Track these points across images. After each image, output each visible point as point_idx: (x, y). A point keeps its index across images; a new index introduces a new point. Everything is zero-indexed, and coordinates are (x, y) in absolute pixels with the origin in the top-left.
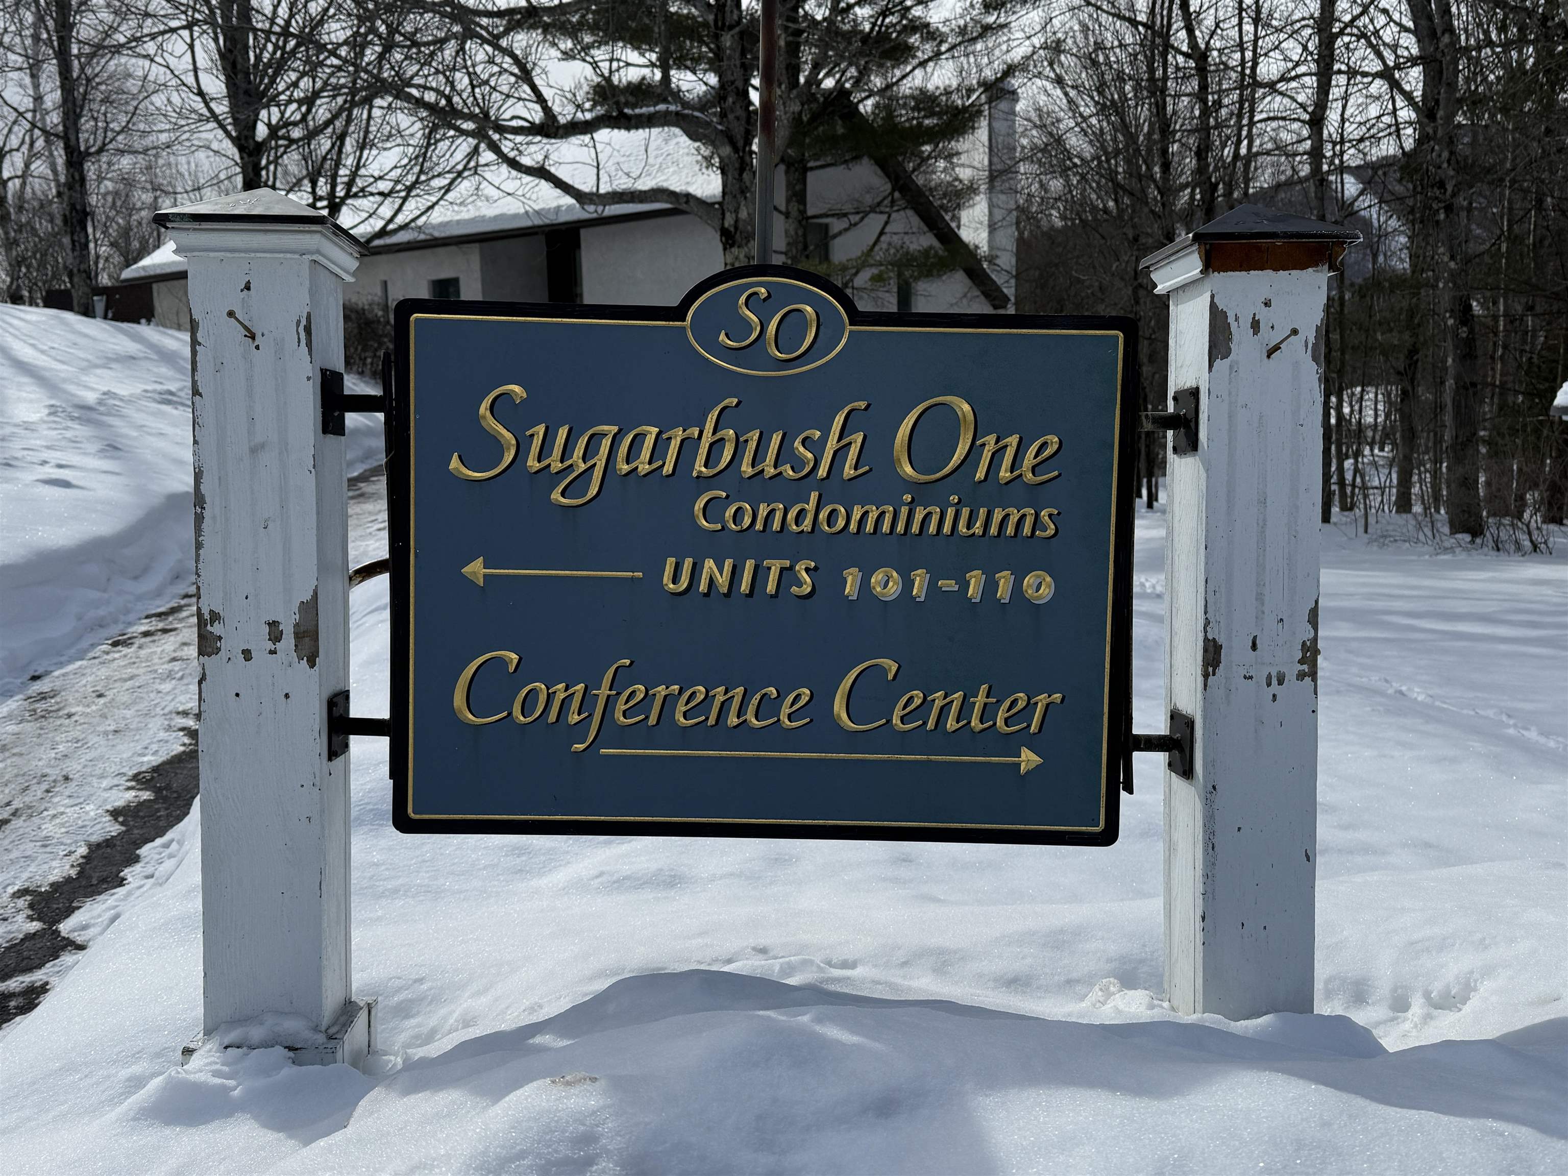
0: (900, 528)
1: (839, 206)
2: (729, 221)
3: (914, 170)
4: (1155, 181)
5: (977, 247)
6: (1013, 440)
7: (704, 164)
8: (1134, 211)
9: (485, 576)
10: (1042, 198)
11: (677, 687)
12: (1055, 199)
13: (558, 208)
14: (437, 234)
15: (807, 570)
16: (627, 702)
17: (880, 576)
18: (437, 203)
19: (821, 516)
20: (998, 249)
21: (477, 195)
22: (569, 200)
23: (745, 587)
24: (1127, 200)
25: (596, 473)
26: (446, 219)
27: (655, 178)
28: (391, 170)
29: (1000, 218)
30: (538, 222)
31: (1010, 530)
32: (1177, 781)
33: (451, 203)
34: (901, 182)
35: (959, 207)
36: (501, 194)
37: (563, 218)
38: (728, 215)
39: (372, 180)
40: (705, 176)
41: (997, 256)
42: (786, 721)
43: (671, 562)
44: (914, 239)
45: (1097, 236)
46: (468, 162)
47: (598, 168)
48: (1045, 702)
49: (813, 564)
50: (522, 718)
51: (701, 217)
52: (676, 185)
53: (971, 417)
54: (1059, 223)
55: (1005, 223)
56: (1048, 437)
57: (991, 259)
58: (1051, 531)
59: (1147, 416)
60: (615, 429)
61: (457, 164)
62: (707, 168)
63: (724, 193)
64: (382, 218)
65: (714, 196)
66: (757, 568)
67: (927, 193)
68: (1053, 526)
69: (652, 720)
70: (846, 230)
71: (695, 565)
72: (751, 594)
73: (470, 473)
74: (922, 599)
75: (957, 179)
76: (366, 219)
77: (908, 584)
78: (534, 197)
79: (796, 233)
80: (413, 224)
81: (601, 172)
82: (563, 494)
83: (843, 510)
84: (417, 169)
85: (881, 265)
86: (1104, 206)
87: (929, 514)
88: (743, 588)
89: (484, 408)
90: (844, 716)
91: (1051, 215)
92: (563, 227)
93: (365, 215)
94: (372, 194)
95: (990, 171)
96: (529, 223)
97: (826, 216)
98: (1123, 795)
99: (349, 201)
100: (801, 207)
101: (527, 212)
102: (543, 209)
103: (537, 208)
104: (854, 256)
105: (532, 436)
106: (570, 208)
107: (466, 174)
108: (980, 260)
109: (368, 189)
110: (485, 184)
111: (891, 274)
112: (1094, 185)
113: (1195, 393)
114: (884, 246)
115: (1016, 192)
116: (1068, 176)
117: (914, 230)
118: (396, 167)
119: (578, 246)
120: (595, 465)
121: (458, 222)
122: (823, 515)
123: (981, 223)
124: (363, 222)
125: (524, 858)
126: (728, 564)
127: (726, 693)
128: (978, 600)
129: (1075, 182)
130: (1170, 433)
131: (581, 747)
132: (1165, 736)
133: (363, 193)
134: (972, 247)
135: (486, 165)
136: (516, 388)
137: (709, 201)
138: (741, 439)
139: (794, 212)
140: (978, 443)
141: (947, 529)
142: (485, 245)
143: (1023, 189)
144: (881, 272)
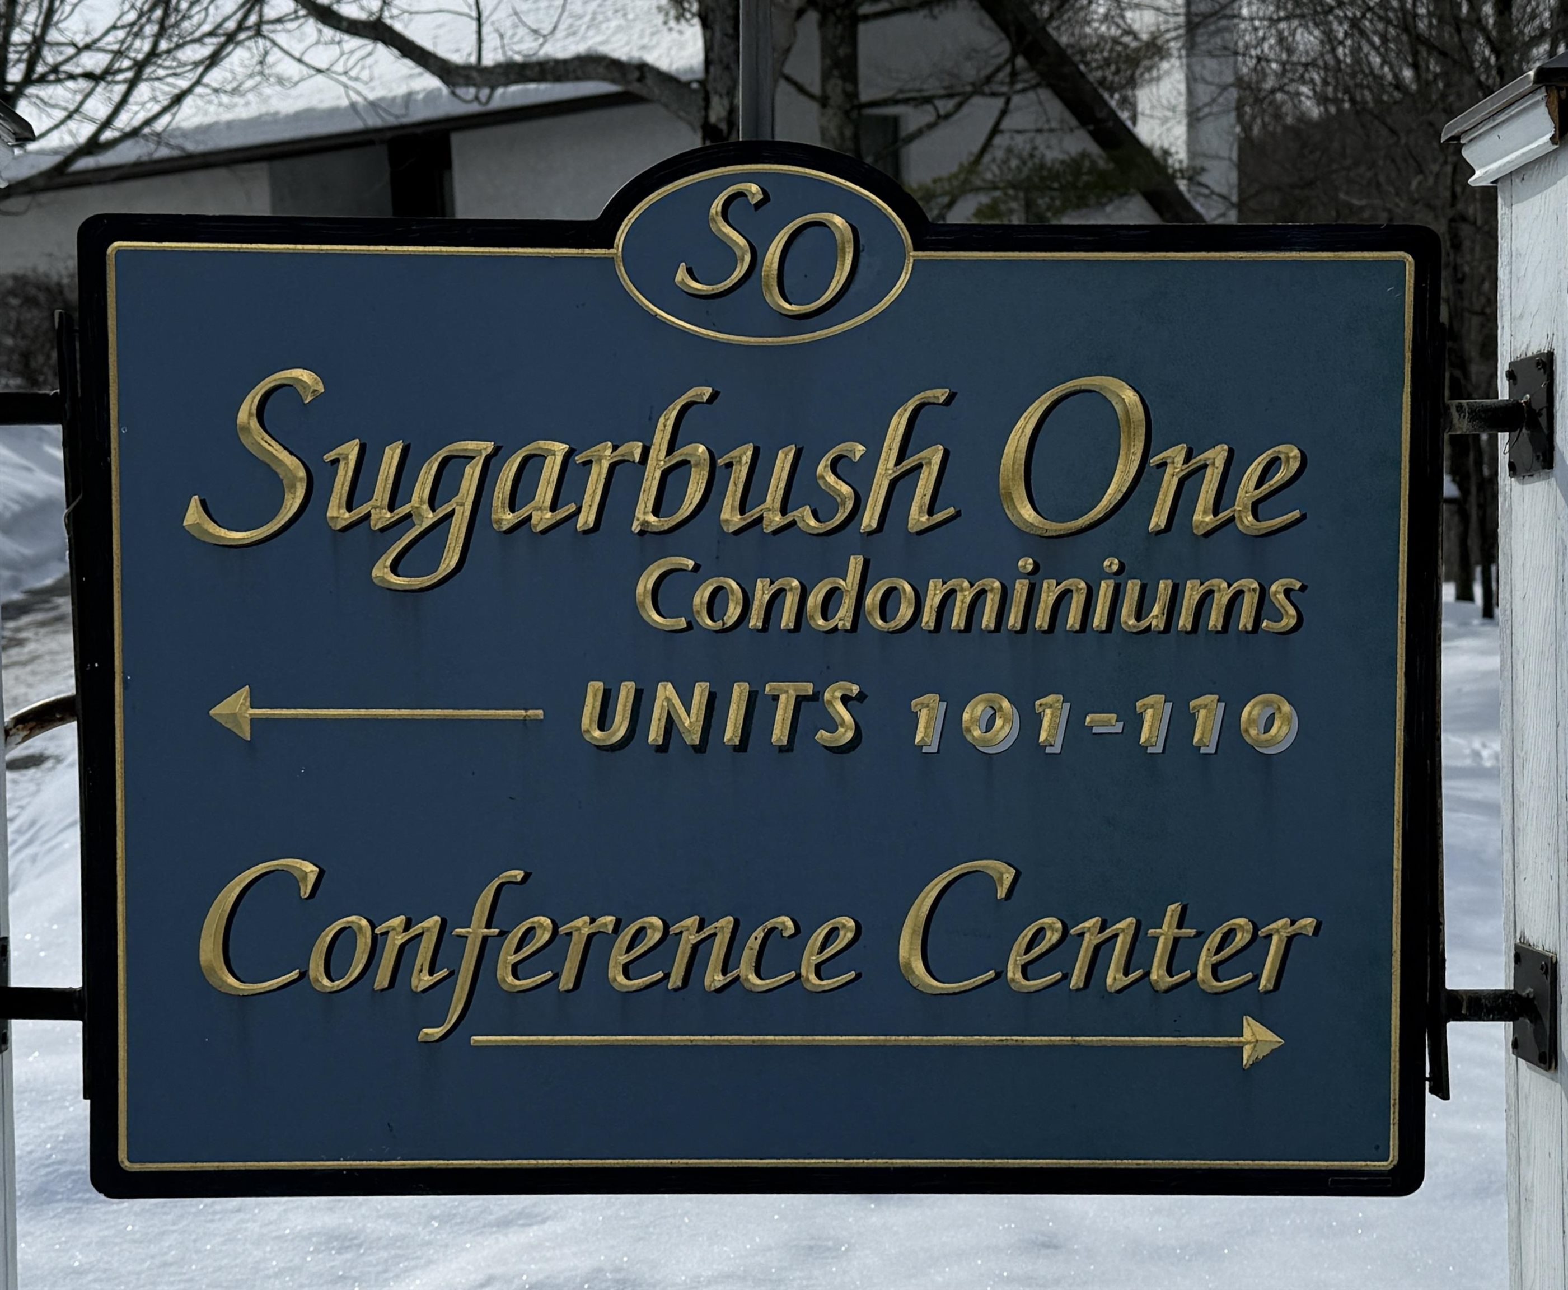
0: (1014, 619)
1: (917, 84)
2: (717, 112)
3: (1051, 17)
4: (1484, 30)
5: (1166, 153)
6: (1217, 455)
7: (673, 13)
8: (1447, 85)
9: (254, 721)
10: (1283, 64)
11: (610, 919)
12: (1306, 65)
13: (409, 96)
14: (191, 147)
15: (845, 700)
16: (518, 949)
17: (980, 708)
18: (189, 91)
19: (869, 600)
20: (1205, 155)
21: (261, 73)
22: (431, 82)
23: (731, 732)
24: (1435, 67)
25: (453, 530)
26: (208, 120)
27: (584, 38)
28: (107, 33)
29: (1207, 99)
30: (373, 121)
31: (1215, 620)
32: (1528, 1074)
33: (216, 91)
34: (1029, 38)
35: (1132, 83)
36: (305, 70)
37: (419, 114)
38: (715, 100)
39: (71, 51)
40: (675, 35)
41: (1203, 170)
42: (813, 978)
43: (595, 689)
44: (1054, 141)
45: (1384, 132)
46: (245, 17)
47: (479, 19)
48: (1284, 934)
49: (855, 689)
50: (326, 982)
51: (666, 106)
52: (620, 49)
53: (1138, 413)
54: (1315, 112)
55: (1215, 109)
56: (1282, 448)
57: (1193, 175)
58: (1289, 620)
59: (1460, 407)
60: (488, 447)
61: (226, 19)
62: (678, 19)
63: (708, 62)
64: (92, 120)
65: (691, 70)
66: (753, 698)
67: (1077, 58)
68: (1292, 611)
69: (567, 981)
70: (931, 126)
71: (639, 694)
72: (742, 747)
73: (223, 532)
74: (1057, 749)
75: (1129, 32)
76: (63, 122)
77: (1031, 722)
78: (365, 75)
79: (842, 134)
80: (147, 130)
81: (485, 30)
82: (394, 568)
83: (908, 587)
84: (151, 29)
85: (996, 188)
86: (1396, 76)
87: (1067, 593)
88: (728, 735)
89: (246, 412)
90: (919, 967)
91: (1298, 94)
92: (419, 131)
93: (61, 115)
94: (71, 77)
95: (1188, 14)
96: (358, 125)
97: (896, 102)
98: (1431, 1100)
99: (31, 90)
100: (849, 88)
101: (353, 106)
102: (382, 99)
103: (372, 96)
104: (944, 173)
105: (336, 462)
106: (431, 96)
107: (242, 36)
108: (1173, 177)
109: (65, 68)
110: (275, 55)
111: (1014, 205)
112: (1377, 40)
113: (1546, 363)
114: (1000, 154)
115: (1236, 53)
116: (1329, 23)
117: (1054, 125)
118: (114, 27)
119: (448, 165)
120: (452, 513)
121: (230, 125)
122: (873, 598)
123: (1173, 109)
124: (56, 127)
125: (348, 1256)
126: (700, 691)
127: (701, 927)
128: (1159, 749)
129: (1341, 35)
130: (1503, 438)
131: (435, 1032)
132: (1506, 992)
133: (56, 74)
134: (1157, 153)
135: (279, 20)
136: (304, 375)
137: (684, 78)
138: (720, 462)
139: (836, 97)
140: (1154, 461)
141: (1099, 619)
142: (279, 165)
143: (1247, 47)
144: (995, 202)
